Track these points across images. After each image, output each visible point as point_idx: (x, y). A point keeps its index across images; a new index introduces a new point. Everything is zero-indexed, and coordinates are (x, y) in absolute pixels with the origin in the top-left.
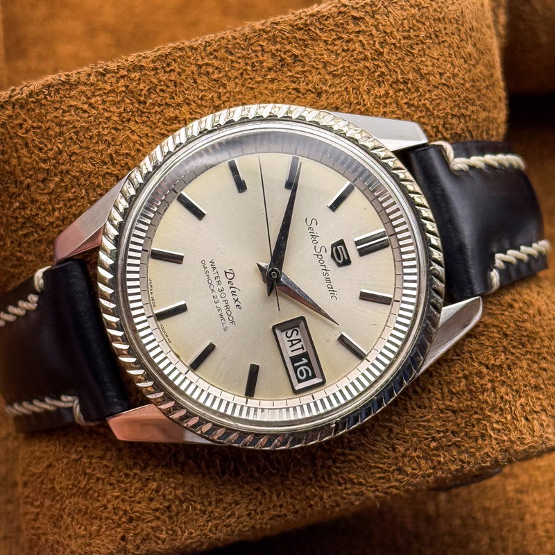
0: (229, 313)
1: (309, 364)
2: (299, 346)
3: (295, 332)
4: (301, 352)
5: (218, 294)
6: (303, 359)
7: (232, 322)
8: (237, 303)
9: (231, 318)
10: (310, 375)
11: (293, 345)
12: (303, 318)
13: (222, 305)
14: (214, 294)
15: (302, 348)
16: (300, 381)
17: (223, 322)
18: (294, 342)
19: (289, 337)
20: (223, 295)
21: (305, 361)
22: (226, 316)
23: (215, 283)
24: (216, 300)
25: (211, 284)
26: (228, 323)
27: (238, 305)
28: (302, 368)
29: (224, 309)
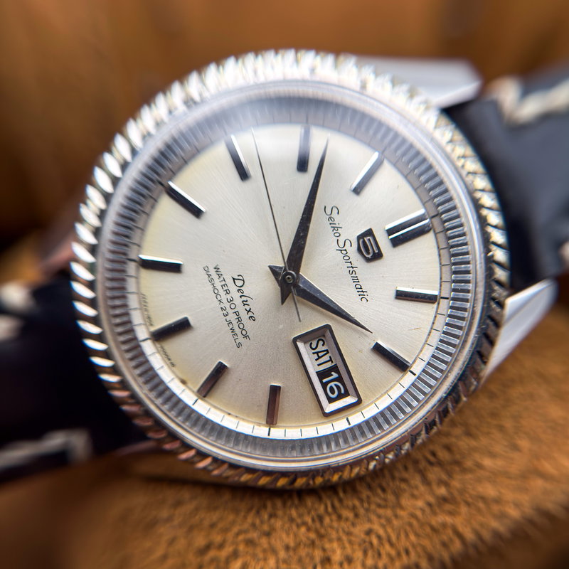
0: (241, 326)
1: (340, 379)
2: (326, 358)
3: (321, 343)
4: (329, 365)
5: (227, 305)
6: (333, 373)
7: (246, 336)
8: (250, 314)
9: (244, 332)
10: (343, 391)
11: (319, 358)
12: (328, 327)
13: (232, 317)
14: (222, 306)
15: (331, 360)
16: (331, 400)
17: (236, 337)
18: (320, 354)
19: (314, 349)
20: (233, 306)
21: (335, 375)
22: (237, 330)
23: (222, 293)
24: (225, 312)
25: (217, 294)
26: (241, 339)
27: (251, 317)
28: (332, 384)
29: (235, 322)
